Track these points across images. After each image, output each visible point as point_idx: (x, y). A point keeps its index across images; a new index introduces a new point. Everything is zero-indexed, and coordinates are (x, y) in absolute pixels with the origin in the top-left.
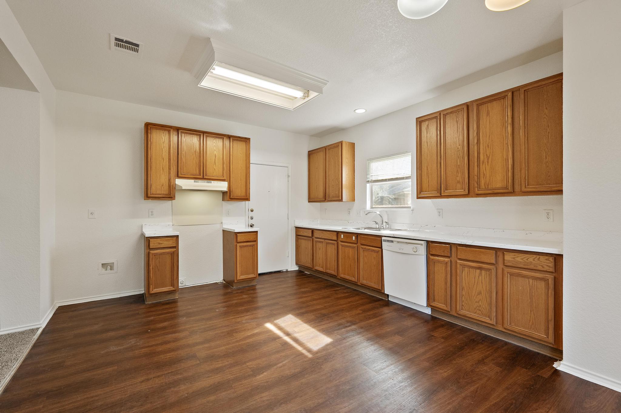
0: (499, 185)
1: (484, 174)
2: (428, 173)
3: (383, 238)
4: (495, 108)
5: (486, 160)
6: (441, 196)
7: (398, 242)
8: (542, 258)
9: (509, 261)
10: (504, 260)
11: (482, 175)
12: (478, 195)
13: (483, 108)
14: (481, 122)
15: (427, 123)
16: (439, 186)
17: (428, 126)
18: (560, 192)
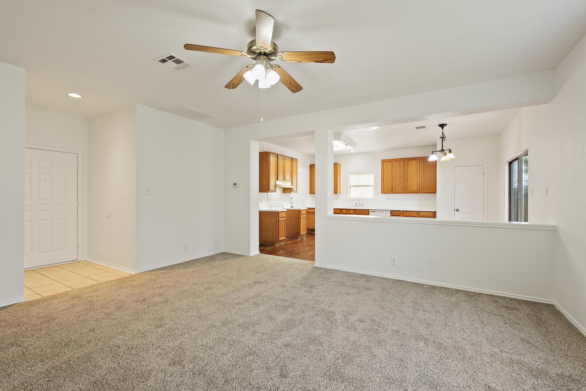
0: (415, 190)
1: (410, 186)
2: (387, 184)
3: (370, 210)
4: (414, 163)
5: (410, 181)
6: (392, 193)
7: (378, 212)
8: (431, 213)
9: (421, 215)
10: (419, 215)
11: (409, 186)
12: (407, 193)
13: (410, 162)
14: (409, 167)
15: (387, 163)
16: (392, 189)
17: (387, 164)
18: (436, 193)
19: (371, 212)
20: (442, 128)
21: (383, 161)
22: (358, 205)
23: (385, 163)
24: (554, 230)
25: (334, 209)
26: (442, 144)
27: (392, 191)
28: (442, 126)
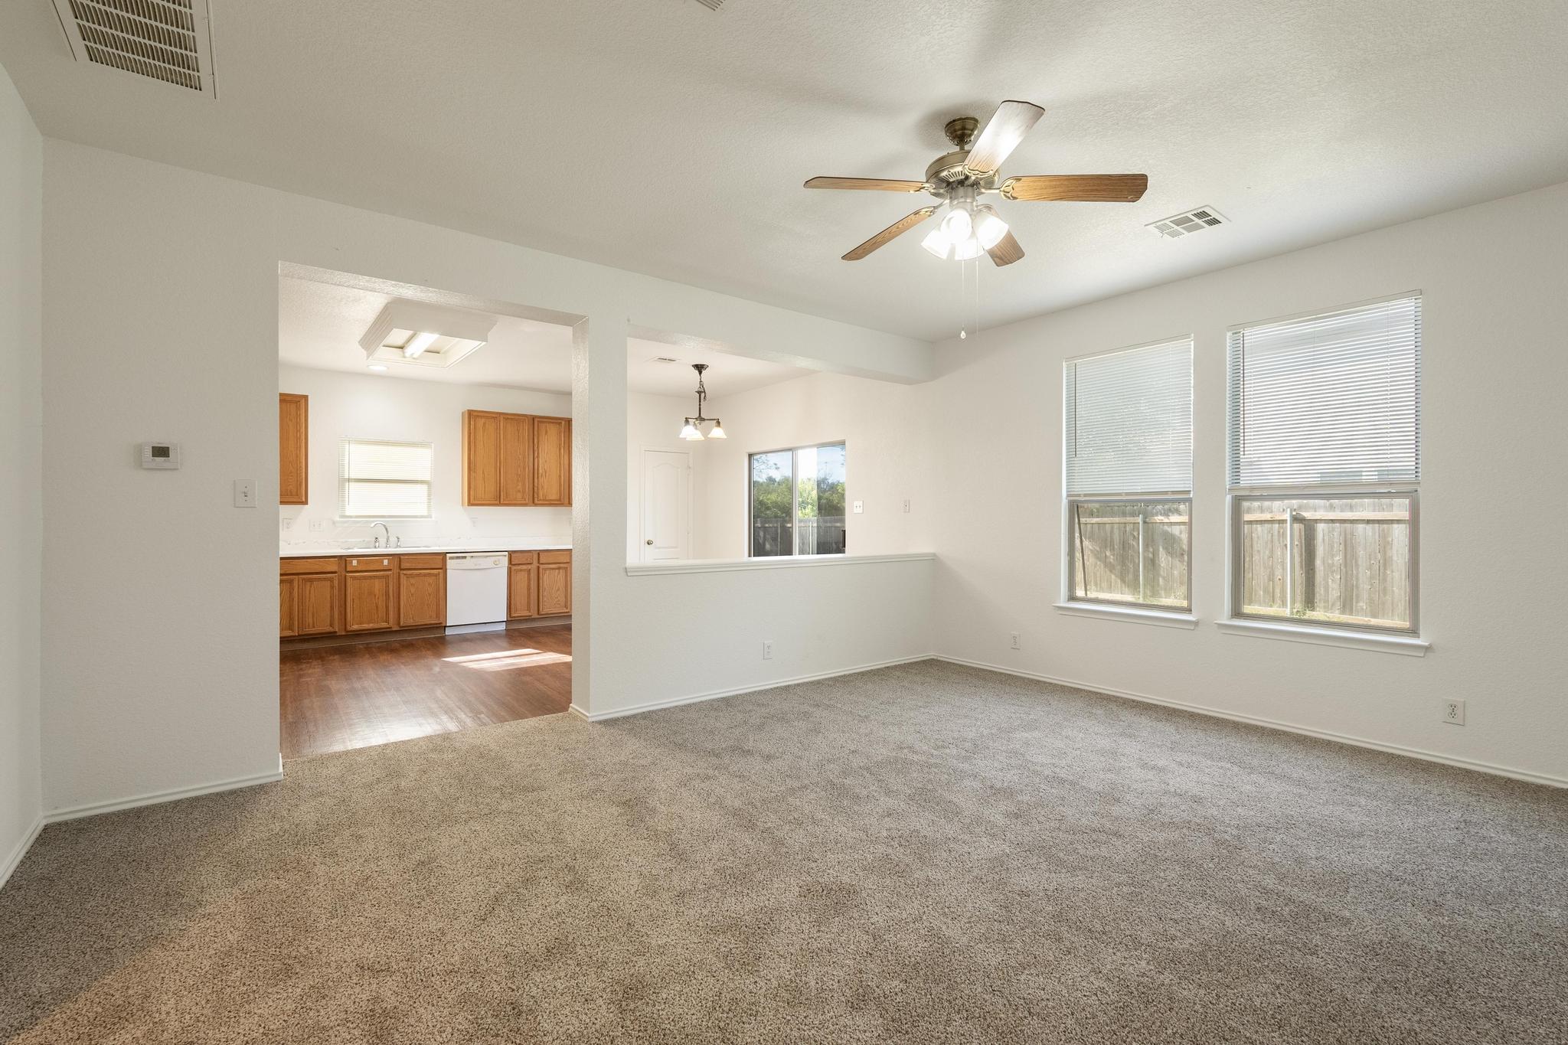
6: (500, 504)
15: (483, 420)
17: (484, 424)
19: (451, 558)
20: (700, 373)
21: (472, 416)
22: (382, 540)
23: (481, 422)
24: (934, 560)
25: (281, 559)
26: (700, 405)
27: (500, 499)
28: (700, 368)
